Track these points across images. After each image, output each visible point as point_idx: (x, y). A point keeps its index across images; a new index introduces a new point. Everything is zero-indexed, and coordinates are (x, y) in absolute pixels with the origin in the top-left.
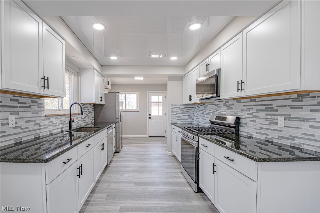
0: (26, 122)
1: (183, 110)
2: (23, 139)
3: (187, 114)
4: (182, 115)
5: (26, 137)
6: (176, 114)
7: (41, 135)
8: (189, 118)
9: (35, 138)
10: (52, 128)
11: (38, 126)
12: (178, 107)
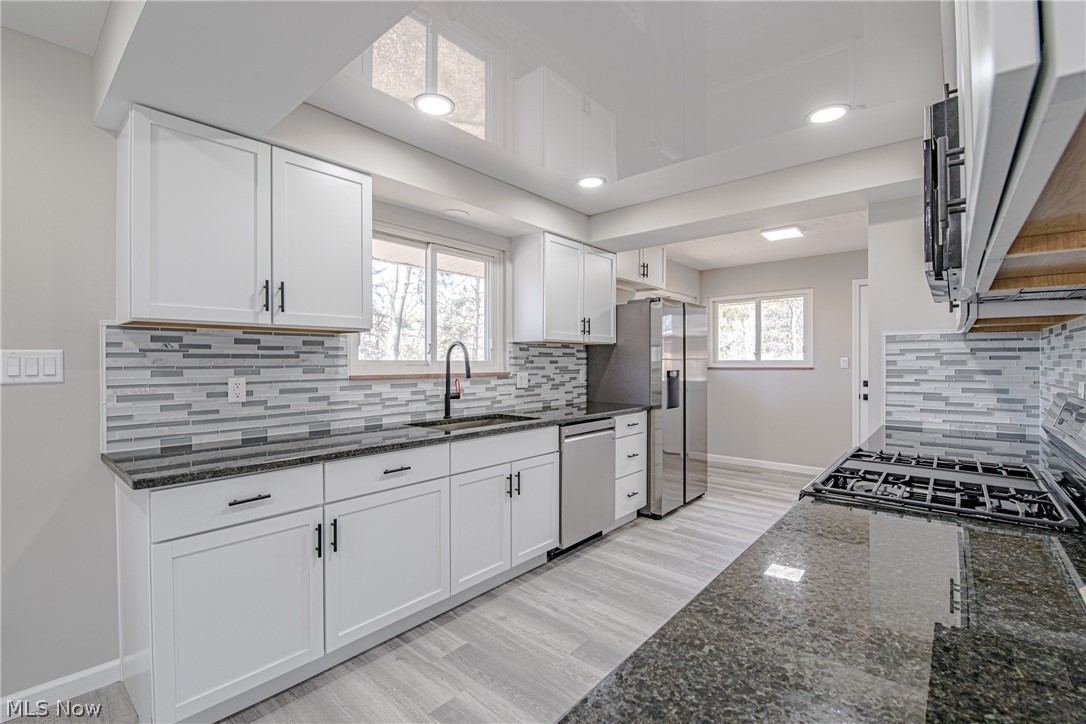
0: (282, 392)
1: (963, 363)
2: (271, 433)
3: (989, 383)
4: (954, 392)
5: (283, 429)
6: (917, 383)
7: (334, 426)
8: (999, 405)
9: (310, 433)
10: (377, 411)
11: (326, 402)
12: (926, 346)
